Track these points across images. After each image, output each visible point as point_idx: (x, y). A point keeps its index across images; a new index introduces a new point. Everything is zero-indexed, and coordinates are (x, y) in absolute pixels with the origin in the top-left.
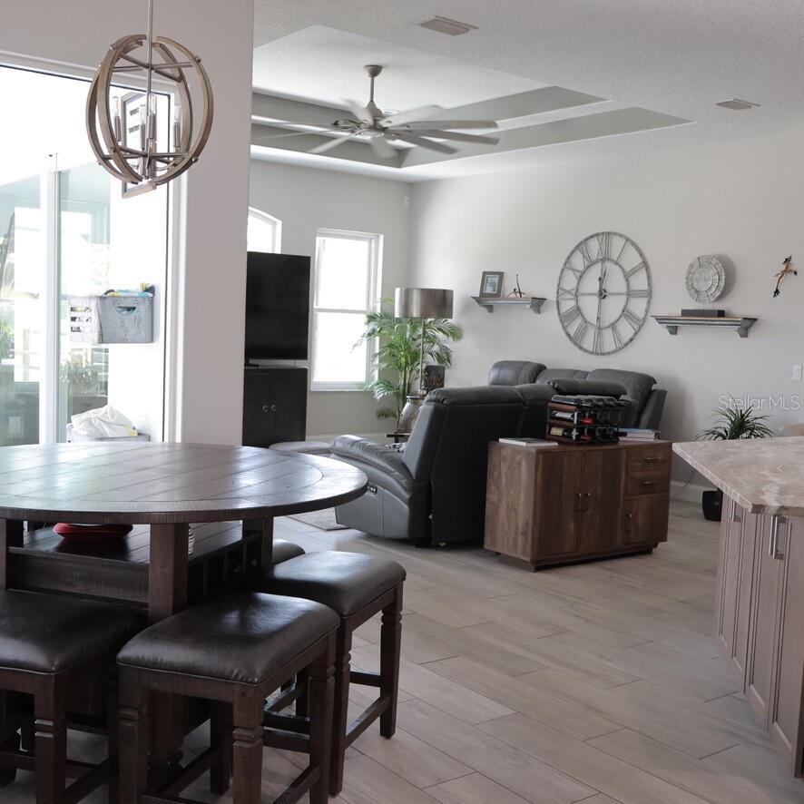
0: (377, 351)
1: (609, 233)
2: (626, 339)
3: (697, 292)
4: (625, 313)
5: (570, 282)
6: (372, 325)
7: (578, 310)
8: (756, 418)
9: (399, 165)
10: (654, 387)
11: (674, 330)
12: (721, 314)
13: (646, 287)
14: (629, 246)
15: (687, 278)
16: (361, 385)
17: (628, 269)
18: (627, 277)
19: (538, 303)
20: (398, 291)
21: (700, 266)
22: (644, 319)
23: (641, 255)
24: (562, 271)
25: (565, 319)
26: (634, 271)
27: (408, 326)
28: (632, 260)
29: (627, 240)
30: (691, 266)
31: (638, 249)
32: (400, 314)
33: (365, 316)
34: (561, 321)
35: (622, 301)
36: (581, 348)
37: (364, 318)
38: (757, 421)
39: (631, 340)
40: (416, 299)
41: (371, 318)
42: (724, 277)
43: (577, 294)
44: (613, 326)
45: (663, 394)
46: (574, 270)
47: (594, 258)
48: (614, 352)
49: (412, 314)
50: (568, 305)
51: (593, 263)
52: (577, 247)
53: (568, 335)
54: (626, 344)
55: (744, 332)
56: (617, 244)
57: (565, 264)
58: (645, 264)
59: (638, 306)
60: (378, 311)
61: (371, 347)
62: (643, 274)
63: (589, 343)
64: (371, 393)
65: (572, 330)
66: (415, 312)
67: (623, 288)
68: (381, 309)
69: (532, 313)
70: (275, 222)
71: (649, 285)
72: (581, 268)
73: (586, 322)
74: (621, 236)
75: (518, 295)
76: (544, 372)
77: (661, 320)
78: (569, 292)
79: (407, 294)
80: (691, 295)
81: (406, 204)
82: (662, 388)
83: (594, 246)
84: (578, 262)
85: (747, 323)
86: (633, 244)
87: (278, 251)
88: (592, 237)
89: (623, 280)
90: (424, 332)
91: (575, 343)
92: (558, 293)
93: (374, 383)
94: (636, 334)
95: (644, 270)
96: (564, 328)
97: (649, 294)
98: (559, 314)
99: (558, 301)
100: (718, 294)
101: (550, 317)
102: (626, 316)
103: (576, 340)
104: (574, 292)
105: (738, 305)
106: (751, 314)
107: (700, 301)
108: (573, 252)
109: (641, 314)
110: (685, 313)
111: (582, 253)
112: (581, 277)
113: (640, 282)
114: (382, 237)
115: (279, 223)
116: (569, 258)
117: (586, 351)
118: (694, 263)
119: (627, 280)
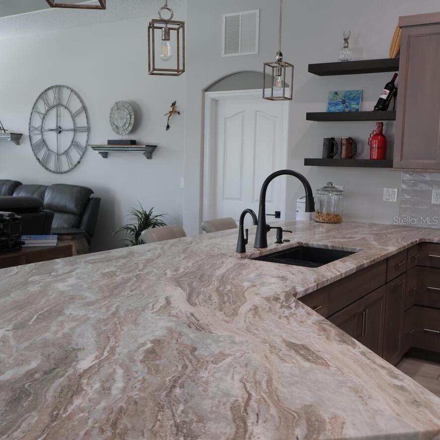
1: (60, 86)
2: (75, 162)
3: (117, 127)
4: (74, 144)
5: (37, 122)
7: (43, 142)
8: (157, 216)
10: (92, 196)
11: (105, 155)
12: (132, 143)
13: (86, 125)
14: (73, 94)
15: (110, 117)
17: (74, 111)
18: (74, 117)
19: (17, 138)
21: (118, 109)
22: (86, 147)
23: (82, 101)
24: (32, 114)
25: (35, 148)
26: (78, 113)
28: (76, 105)
29: (72, 90)
30: (112, 109)
31: (79, 97)
34: (33, 150)
35: (70, 135)
36: (47, 169)
39: (79, 162)
43: (42, 130)
44: (66, 153)
45: (98, 201)
46: (39, 113)
47: (51, 104)
48: (68, 171)
50: (37, 138)
51: (53, 107)
52: (40, 96)
53: (38, 159)
54: (76, 166)
55: (149, 155)
56: (66, 93)
57: (33, 108)
58: (84, 108)
59: (82, 138)
62: (83, 115)
63: (52, 165)
65: (41, 155)
67: (70, 125)
69: (13, 144)
71: (88, 123)
72: (44, 112)
73: (49, 150)
74: (68, 88)
75: (3, 131)
76: (20, 187)
77: (95, 148)
78: (37, 129)
80: (114, 130)
82: (98, 197)
83: (51, 95)
84: (42, 107)
86: (76, 94)
88: (49, 89)
89: (71, 119)
91: (43, 166)
92: (30, 129)
94: (81, 158)
95: (84, 112)
96: (35, 155)
97: (88, 130)
98: (31, 145)
99: (30, 136)
101: (25, 148)
102: (74, 145)
103: (43, 163)
104: (40, 128)
107: (119, 134)
108: (37, 100)
109: (84, 144)
110: (110, 142)
111: (44, 101)
112: (44, 118)
113: (82, 121)
116: (35, 104)
117: (50, 171)
118: (114, 107)
119: (73, 120)
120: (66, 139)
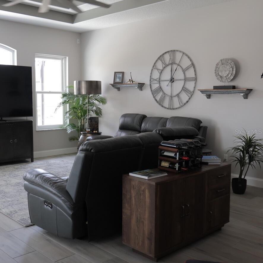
0: (68, 110)
1: (174, 51)
2: (185, 101)
3: (221, 77)
4: (184, 89)
5: (156, 75)
6: (65, 99)
7: (160, 88)
9: (73, 22)
10: (201, 125)
11: (209, 97)
12: (234, 87)
13: (194, 76)
14: (184, 56)
15: (215, 70)
16: (61, 126)
17: (184, 67)
18: (184, 71)
19: (141, 86)
20: (75, 82)
21: (222, 64)
22: (193, 92)
23: (191, 60)
24: (152, 70)
25: (154, 93)
26: (188, 68)
27: (81, 98)
28: (186, 63)
29: (184, 53)
30: (217, 64)
31: (189, 57)
32: (77, 93)
33: (61, 94)
34: (152, 94)
35: (182, 83)
36: (162, 106)
37: (61, 95)
38: (257, 142)
39: (187, 102)
40: (84, 85)
41: (64, 95)
42: (235, 69)
43: (159, 81)
44: (178, 95)
45: (205, 128)
46: (158, 69)
47: (167, 63)
48: (179, 108)
49: (82, 93)
50: (155, 86)
51: (167, 66)
52: (159, 58)
53: (156, 100)
54: (185, 104)
55: (246, 96)
56: (178, 56)
57: (153, 66)
58: (193, 65)
59: (190, 86)
60: (68, 92)
61: (65, 109)
62: (192, 70)
63: (166, 103)
64: (66, 130)
65: (158, 98)
66: (84, 92)
67: (182, 77)
68: (69, 91)
69: (138, 90)
70: (14, 51)
71: (195, 75)
72: (161, 68)
73: (165, 94)
74: (180, 52)
75: (132, 82)
77: (203, 92)
78: (156, 80)
79: (79, 83)
80: (218, 79)
81: (78, 43)
82: (206, 126)
83: (167, 57)
84: (160, 65)
85: (248, 91)
86: (186, 55)
87: (16, 64)
88: (166, 53)
89: (182, 73)
90: (89, 101)
91: (160, 104)
92: (150, 80)
93: (67, 125)
94: (190, 99)
95: (193, 67)
96: (154, 97)
97: (195, 79)
98: (151, 91)
99: (150, 84)
100: (232, 78)
101: (147, 92)
102: (184, 90)
103: (160, 103)
104: (158, 80)
105: (242, 83)
106: (250, 87)
107: (223, 81)
108: (157, 61)
109: (192, 90)
110: (215, 88)
111: (161, 61)
112: (161, 72)
113: (190, 73)
114: (67, 58)
115: (16, 51)
116: (155, 64)
117: (165, 108)
118: (219, 63)
119: (184, 73)
120: (178, 86)
